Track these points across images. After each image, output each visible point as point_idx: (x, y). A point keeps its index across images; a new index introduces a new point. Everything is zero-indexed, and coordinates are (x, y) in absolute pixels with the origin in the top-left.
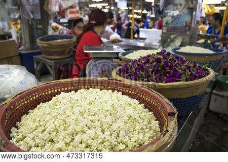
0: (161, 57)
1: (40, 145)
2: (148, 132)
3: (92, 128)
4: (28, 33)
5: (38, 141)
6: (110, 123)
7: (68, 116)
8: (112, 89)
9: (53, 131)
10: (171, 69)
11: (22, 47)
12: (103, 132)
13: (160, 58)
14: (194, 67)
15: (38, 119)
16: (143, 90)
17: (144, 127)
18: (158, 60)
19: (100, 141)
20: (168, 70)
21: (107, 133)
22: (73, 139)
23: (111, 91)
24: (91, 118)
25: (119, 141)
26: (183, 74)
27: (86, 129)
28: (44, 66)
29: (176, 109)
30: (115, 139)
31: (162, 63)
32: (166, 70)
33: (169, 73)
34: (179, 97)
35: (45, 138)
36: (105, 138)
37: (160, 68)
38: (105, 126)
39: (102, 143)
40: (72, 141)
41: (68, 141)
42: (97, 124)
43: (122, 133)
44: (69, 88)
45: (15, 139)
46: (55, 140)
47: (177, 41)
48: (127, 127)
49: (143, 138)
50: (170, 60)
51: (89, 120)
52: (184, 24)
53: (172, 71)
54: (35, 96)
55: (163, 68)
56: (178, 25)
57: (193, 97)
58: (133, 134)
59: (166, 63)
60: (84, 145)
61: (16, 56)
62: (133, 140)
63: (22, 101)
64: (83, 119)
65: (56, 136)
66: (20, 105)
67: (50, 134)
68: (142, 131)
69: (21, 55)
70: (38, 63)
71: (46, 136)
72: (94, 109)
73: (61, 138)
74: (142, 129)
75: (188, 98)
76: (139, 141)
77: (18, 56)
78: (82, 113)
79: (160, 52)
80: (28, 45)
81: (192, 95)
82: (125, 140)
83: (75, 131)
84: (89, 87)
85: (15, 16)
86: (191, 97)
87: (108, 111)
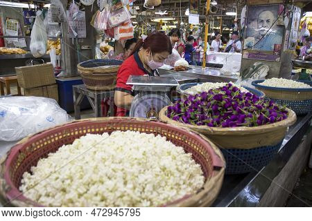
0: (223, 93)
1: (51, 194)
2: (184, 189)
3: (113, 179)
4: (69, 55)
5: (49, 189)
6: (136, 174)
7: (87, 162)
8: (154, 133)
9: (67, 179)
10: (235, 109)
11: (61, 73)
12: (125, 183)
13: (221, 95)
14: (268, 107)
15: (54, 165)
16: (191, 135)
17: (181, 183)
18: (218, 98)
19: (118, 194)
20: (230, 110)
21: (130, 186)
22: (88, 190)
23: (152, 135)
24: (113, 166)
25: (143, 196)
26: (248, 116)
27: (105, 179)
28: (85, 98)
29: (224, 162)
30: (139, 194)
31: (223, 102)
32: (227, 110)
33: (231, 114)
34: (241, 147)
35: (57, 187)
36: (125, 192)
37: (219, 108)
38: (129, 177)
39: (121, 197)
40: (86, 192)
41: (81, 192)
42: (120, 174)
43: (149, 187)
44: (102, 129)
45: (26, 186)
46: (68, 189)
47: (262, 71)
48: (158, 181)
49: (175, 195)
50: (235, 98)
51: (110, 169)
52: (273, 47)
53: (234, 113)
54: (58, 136)
55: (225, 107)
56: (264, 49)
57: (262, 147)
58: (164, 190)
59: (229, 102)
60: (99, 198)
61: (53, 84)
62: (162, 197)
63: (41, 141)
64: (103, 168)
65: (69, 185)
66: (38, 147)
67: (63, 182)
68: (176, 187)
69: (58, 83)
70: (78, 95)
71: (58, 184)
72: (120, 156)
73: (74, 187)
74: (178, 184)
75: (254, 149)
76: (169, 199)
77: (55, 84)
78: (104, 160)
79: (224, 87)
80: (69, 71)
81: (260, 145)
82: (151, 197)
83: (92, 180)
84: (126, 128)
85: (55, 34)
86: (258, 148)
87: (136, 159)
